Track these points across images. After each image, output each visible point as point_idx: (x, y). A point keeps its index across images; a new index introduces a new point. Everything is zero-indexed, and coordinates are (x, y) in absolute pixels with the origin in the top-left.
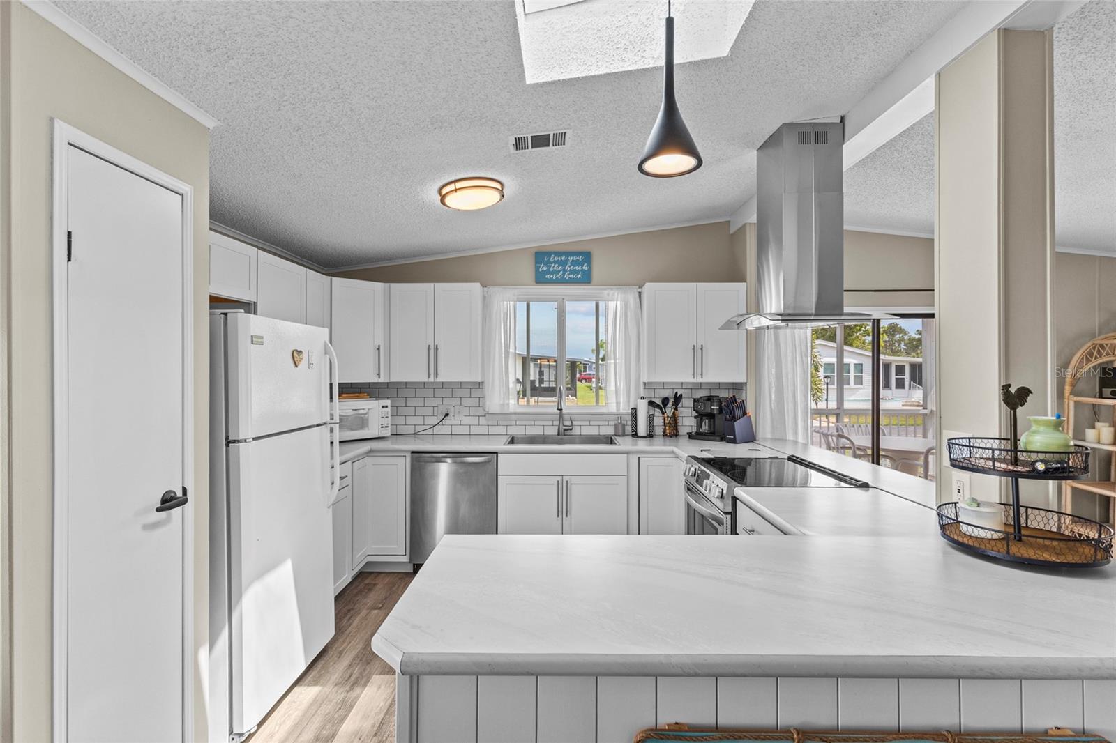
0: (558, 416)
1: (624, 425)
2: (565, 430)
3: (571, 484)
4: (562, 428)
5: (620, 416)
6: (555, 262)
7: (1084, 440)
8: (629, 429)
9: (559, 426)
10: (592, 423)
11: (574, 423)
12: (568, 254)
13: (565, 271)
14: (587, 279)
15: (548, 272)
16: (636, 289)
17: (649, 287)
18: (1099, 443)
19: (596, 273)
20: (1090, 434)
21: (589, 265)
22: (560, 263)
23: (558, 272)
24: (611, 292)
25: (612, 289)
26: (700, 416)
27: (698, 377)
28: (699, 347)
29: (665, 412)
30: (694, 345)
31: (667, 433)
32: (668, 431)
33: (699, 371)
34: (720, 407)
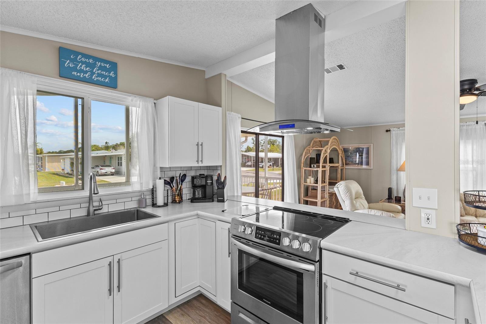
0: (88, 198)
1: (146, 199)
2: (95, 210)
3: (122, 260)
4: (92, 209)
5: (141, 193)
6: (83, 63)
7: (306, 183)
8: (149, 202)
9: (89, 207)
10: (118, 201)
11: (104, 203)
12: (96, 59)
13: (93, 73)
14: (113, 85)
15: (75, 69)
16: (152, 101)
17: (167, 100)
18: (310, 183)
19: (120, 82)
20: (308, 180)
21: (116, 73)
22: (88, 65)
23: (86, 72)
24: (135, 99)
25: (135, 97)
26: (194, 187)
27: (200, 162)
28: (200, 144)
29: (174, 187)
30: (198, 143)
31: (176, 201)
32: (177, 200)
33: (200, 159)
34: (212, 181)
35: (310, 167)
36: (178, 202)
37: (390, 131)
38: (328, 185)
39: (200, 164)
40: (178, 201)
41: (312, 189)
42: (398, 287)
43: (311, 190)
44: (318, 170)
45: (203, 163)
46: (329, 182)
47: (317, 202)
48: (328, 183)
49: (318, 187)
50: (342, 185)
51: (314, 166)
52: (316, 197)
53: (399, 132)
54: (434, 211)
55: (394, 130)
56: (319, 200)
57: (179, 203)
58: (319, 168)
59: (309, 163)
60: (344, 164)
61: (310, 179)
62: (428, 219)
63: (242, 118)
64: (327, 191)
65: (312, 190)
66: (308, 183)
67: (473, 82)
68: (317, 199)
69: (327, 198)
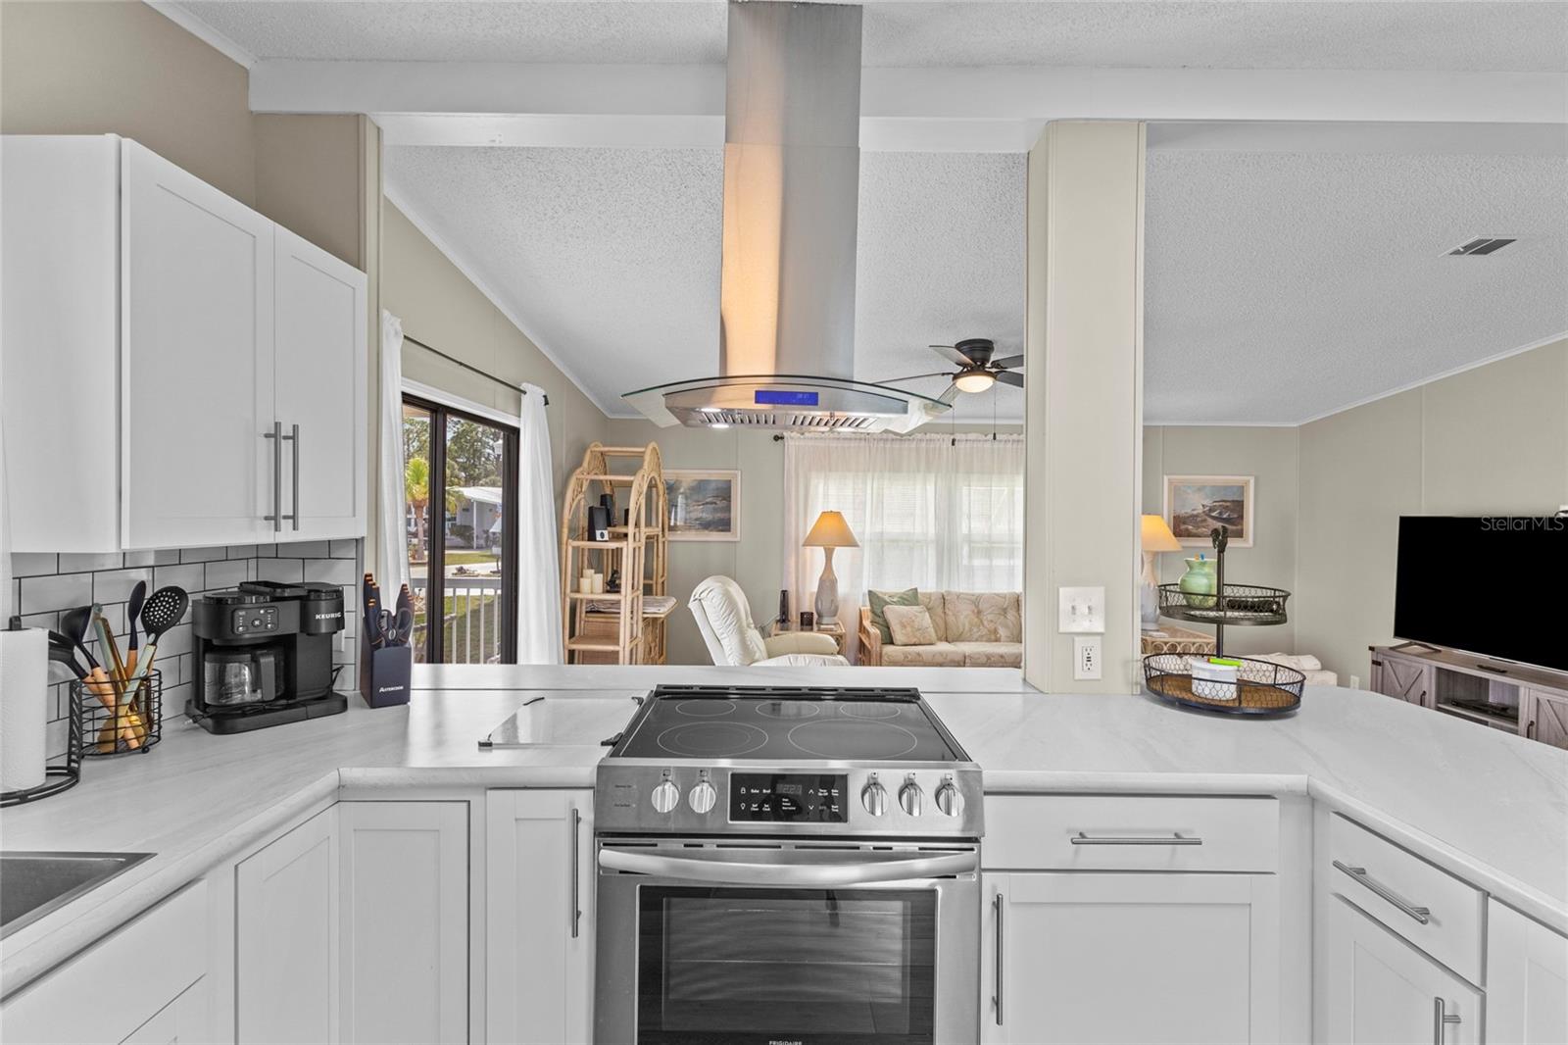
7: (579, 592)
18: (592, 593)
20: (585, 583)
27: (286, 525)
28: (286, 430)
29: (94, 664)
30: (277, 425)
31: (125, 740)
32: (130, 734)
33: (286, 508)
34: (342, 614)
35: (592, 538)
36: (134, 744)
37: (782, 438)
38: (641, 596)
39: (286, 535)
40: (138, 738)
41: (587, 612)
42: (1178, 840)
43: (583, 615)
44: (622, 549)
45: (300, 526)
46: (644, 585)
47: (617, 652)
48: (641, 587)
49: (623, 603)
50: (716, 590)
51: (602, 535)
52: (613, 638)
53: (802, 443)
54: (1099, 638)
55: (792, 438)
56: (623, 647)
57: (144, 749)
58: (625, 543)
59: (584, 522)
60: (666, 527)
61: (591, 577)
62: (1089, 659)
63: (405, 337)
64: (640, 613)
65: (589, 615)
66: (586, 593)
67: (986, 346)
68: (618, 645)
69: (640, 635)
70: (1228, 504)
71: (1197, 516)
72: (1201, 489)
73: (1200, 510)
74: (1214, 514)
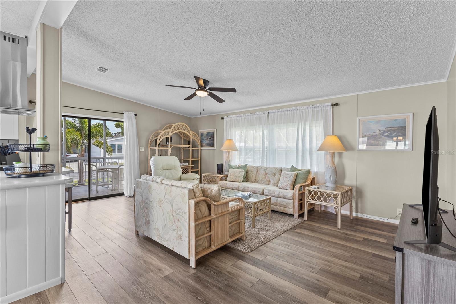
37: (223, 118)
60: (200, 145)
70: (396, 129)
71: (376, 135)
72: (378, 122)
73: (378, 132)
74: (386, 134)
